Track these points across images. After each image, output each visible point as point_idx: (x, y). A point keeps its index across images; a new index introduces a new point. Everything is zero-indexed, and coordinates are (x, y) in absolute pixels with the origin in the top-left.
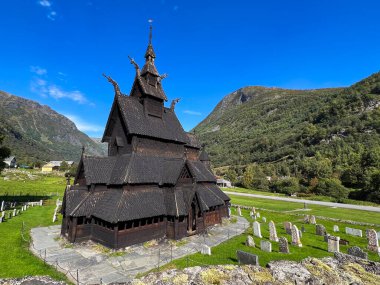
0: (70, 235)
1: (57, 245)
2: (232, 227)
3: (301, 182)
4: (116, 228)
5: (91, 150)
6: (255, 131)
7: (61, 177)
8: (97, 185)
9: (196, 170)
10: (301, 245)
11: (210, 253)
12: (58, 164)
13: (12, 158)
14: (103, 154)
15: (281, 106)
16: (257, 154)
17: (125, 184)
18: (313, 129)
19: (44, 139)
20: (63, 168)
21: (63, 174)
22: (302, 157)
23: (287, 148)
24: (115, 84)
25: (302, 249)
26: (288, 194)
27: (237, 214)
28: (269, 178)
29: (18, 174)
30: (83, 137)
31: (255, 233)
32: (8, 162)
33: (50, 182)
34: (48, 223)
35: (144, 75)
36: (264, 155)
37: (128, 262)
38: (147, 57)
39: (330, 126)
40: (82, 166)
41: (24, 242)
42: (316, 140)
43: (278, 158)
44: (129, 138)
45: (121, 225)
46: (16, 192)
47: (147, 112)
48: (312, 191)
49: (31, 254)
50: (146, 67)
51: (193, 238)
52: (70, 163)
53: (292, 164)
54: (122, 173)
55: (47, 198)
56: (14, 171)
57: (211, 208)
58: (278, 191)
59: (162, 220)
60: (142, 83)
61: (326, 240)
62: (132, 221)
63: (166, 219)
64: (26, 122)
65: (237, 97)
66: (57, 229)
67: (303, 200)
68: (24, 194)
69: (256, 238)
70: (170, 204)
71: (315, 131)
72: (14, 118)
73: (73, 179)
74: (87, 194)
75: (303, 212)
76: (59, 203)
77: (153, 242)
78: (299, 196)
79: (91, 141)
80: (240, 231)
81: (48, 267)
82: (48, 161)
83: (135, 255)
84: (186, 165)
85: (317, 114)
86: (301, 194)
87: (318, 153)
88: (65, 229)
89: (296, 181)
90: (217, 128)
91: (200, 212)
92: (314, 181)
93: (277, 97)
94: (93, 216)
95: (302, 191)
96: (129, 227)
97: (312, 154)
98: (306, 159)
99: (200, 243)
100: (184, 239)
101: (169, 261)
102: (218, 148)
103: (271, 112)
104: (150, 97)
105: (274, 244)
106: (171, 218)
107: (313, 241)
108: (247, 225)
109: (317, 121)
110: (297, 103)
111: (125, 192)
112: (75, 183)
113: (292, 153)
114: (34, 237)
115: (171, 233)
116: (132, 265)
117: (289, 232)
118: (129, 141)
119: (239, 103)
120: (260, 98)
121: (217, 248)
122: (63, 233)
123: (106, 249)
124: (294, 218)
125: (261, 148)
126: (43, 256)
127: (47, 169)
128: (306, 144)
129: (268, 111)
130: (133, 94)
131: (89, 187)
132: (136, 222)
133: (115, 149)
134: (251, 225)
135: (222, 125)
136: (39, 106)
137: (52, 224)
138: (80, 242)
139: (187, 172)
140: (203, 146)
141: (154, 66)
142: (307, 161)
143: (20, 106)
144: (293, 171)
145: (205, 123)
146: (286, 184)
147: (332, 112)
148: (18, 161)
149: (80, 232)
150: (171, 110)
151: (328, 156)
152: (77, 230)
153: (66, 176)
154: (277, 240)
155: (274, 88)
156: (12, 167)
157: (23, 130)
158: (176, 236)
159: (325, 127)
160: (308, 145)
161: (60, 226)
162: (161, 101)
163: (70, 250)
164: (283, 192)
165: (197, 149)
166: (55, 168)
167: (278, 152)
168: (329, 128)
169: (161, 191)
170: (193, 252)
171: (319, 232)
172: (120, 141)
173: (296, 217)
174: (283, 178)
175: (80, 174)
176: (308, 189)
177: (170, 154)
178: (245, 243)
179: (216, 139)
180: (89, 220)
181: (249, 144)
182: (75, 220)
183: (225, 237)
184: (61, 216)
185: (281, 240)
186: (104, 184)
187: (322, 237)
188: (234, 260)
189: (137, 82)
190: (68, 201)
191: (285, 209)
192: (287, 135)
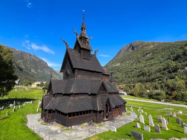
0: (45, 119)
1: (39, 123)
2: (128, 117)
3: (167, 93)
4: (67, 116)
5: (55, 76)
6: (139, 65)
7: (40, 89)
8: (58, 94)
9: (108, 87)
10: (167, 129)
11: (116, 131)
12: (39, 83)
13: (18, 80)
14: (60, 78)
15: (154, 52)
16: (141, 78)
17: (71, 94)
18: (173, 64)
19: (33, 71)
20: (41, 85)
21: (41, 88)
22: (167, 79)
23: (158, 74)
24: (66, 43)
25: (168, 131)
26: (159, 100)
27: (130, 110)
28: (148, 91)
29: (21, 88)
30: (51, 70)
31: (141, 121)
32: (17, 82)
33: (35, 92)
34: (35, 113)
35: (81, 38)
36: (145, 78)
37: (73, 134)
38: (82, 29)
39: (184, 62)
40: (50, 84)
41: (24, 121)
42: (175, 70)
43: (153, 80)
44: (74, 70)
45: (70, 115)
46: (20, 97)
47: (82, 57)
48: (173, 99)
49: (27, 127)
50: (81, 34)
51: (107, 122)
52: (45, 83)
53: (161, 83)
54: (70, 88)
55: (34, 100)
56: (19, 86)
57: (116, 107)
58: (153, 98)
59: (90, 113)
60: (80, 42)
61: (183, 126)
62: (75, 113)
63: (92, 112)
64: (25, 63)
65: (130, 47)
66: (39, 115)
67: (168, 104)
68: (24, 98)
69: (141, 123)
70: (94, 104)
71: (174, 65)
72: (19, 61)
73: (46, 91)
74: (53, 99)
75: (168, 110)
76: (40, 103)
77: (86, 124)
78: (166, 101)
79: (55, 72)
80: (132, 120)
81: (35, 134)
82: (35, 81)
83: (76, 130)
84: (103, 84)
85: (175, 55)
86: (167, 100)
87: (177, 77)
88: (43, 116)
89: (163, 93)
90: (118, 64)
91: (110, 109)
92: (175, 93)
93: (152, 46)
94: (56, 110)
95: (167, 98)
96: (74, 115)
97: (173, 78)
98: (169, 80)
99: (110, 125)
100: (102, 123)
101: (94, 134)
102: (119, 75)
103: (148, 55)
104: (84, 49)
105: (152, 128)
106: (95, 111)
107: (175, 127)
108: (136, 116)
109: (175, 59)
110: (163, 50)
111: (72, 98)
112: (47, 93)
113: (161, 77)
114: (28, 119)
115: (95, 119)
116: (76, 135)
117: (160, 121)
118: (74, 72)
119: (131, 50)
120: (142, 47)
121: (120, 128)
122: (42, 118)
123: (63, 126)
124: (163, 113)
125: (143, 74)
126: (33, 129)
127: (34, 85)
128: (169, 72)
129: (147, 54)
130: (75, 48)
131: (54, 95)
132: (77, 113)
133: (67, 76)
134: (138, 116)
135: (121, 62)
136: (30, 55)
137: (37, 113)
138: (50, 122)
139: (103, 87)
140: (112, 74)
141: (86, 33)
142: (170, 82)
143: (22, 55)
144: (162, 87)
145: (112, 62)
146: (158, 94)
147: (184, 54)
148: (21, 82)
149: (50, 117)
150: (94, 55)
151: (183, 79)
152: (49, 116)
153: (43, 89)
154: (153, 126)
155: (150, 42)
156: (18, 84)
157: (23, 67)
158: (98, 121)
159: (180, 62)
160: (171, 73)
161: (40, 114)
162: (89, 51)
163: (45, 126)
164: (156, 99)
165: (108, 75)
166: (38, 85)
167: (153, 77)
168: (183, 63)
169: (89, 97)
170: (107, 130)
171: (178, 122)
172: (69, 72)
173: (164, 113)
174: (156, 91)
175: (50, 88)
176: (171, 97)
177: (94, 78)
178: (135, 127)
179: (118, 70)
180: (54, 112)
181: (136, 72)
182: (47, 111)
183: (124, 123)
184: (41, 109)
185: (156, 125)
186: (61, 94)
187: (180, 125)
188: (129, 136)
189: (77, 42)
190: (44, 102)
191: (157, 108)
192: (158, 67)
